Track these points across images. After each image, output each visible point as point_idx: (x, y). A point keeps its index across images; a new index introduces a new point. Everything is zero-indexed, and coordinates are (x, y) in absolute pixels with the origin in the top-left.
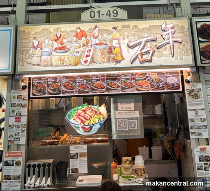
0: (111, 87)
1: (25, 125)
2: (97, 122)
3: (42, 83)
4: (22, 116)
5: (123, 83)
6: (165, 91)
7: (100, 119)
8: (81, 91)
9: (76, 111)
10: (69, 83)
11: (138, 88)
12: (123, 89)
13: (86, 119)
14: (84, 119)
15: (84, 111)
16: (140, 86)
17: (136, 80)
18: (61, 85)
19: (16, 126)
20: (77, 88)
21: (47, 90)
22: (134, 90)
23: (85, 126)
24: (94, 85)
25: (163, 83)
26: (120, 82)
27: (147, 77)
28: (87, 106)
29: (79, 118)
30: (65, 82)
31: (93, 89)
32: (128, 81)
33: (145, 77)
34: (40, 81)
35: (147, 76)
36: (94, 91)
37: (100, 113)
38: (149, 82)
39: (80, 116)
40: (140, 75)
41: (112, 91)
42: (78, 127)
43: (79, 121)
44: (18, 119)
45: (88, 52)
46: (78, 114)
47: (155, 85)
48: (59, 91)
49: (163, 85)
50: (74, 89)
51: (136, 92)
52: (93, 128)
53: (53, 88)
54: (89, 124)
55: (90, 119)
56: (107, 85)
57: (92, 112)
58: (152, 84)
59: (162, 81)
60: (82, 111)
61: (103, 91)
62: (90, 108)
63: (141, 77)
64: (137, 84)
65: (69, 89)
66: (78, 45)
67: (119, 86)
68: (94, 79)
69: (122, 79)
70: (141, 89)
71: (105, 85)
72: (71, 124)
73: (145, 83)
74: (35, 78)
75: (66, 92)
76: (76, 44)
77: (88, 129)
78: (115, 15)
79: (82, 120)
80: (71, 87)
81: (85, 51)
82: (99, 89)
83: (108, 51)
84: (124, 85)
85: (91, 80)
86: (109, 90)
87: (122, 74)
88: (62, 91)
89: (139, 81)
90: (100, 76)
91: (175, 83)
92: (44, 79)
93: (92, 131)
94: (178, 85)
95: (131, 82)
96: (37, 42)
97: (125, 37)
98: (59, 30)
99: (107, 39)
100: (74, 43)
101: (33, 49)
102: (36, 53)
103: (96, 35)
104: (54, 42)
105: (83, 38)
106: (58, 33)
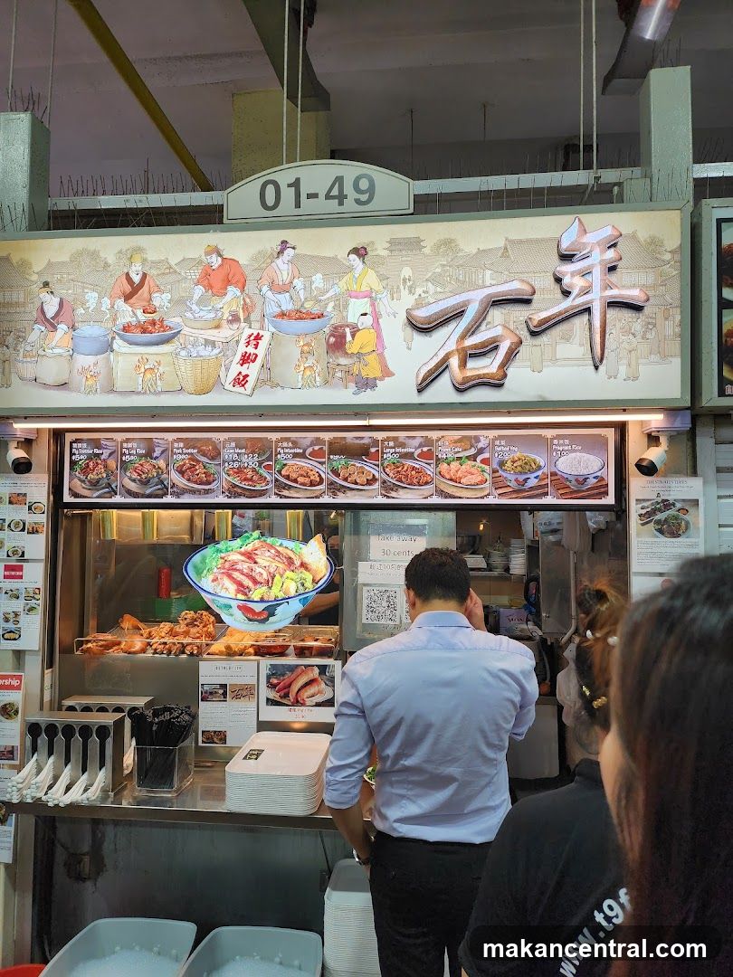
0: (346, 479)
1: (37, 591)
2: (293, 593)
3: (103, 457)
4: (27, 561)
5: (387, 470)
6: (549, 500)
7: (303, 585)
8: (239, 491)
9: (223, 555)
10: (198, 461)
11: (442, 487)
12: (388, 488)
13: (255, 582)
14: (247, 582)
15: (250, 556)
16: (451, 480)
17: (438, 459)
18: (168, 465)
19: (6, 593)
20: (226, 479)
21: (121, 483)
22: (426, 494)
23: (250, 605)
24: (283, 473)
25: (539, 473)
26: (377, 465)
27: (481, 451)
28: (259, 538)
29: (230, 576)
30: (184, 456)
31: (280, 486)
32: (409, 463)
33: (473, 451)
34: (96, 451)
35: (480, 445)
36: (285, 493)
37: (303, 565)
38: (487, 467)
39: (236, 570)
40: (455, 442)
41: (349, 493)
42: (228, 607)
43: (232, 587)
44: (14, 571)
45: (248, 343)
46: (227, 565)
47: (511, 478)
48: (159, 487)
49: (541, 480)
50: (214, 481)
51: (436, 500)
52: (276, 612)
53: (140, 475)
54: (266, 599)
55: (269, 583)
56: (330, 473)
57: (277, 558)
58: (497, 475)
59: (539, 468)
60: (242, 554)
61: (318, 493)
62: (271, 546)
63: (456, 450)
64: (440, 473)
65: (196, 482)
66: (212, 315)
67: (374, 479)
68: (287, 451)
69: (386, 453)
70: (455, 490)
71: (324, 471)
72: (203, 594)
73: (473, 470)
74: (77, 441)
75: (184, 492)
76: (202, 314)
77: (260, 614)
78: (364, 197)
79: (240, 584)
80: (204, 475)
81: (238, 342)
82: (301, 484)
83: (328, 342)
84: (391, 475)
85: (276, 455)
86: (339, 490)
87: (388, 439)
88: (172, 487)
89: (449, 464)
90: (307, 442)
91: (591, 476)
92: (108, 444)
93: (276, 622)
94: (599, 484)
95: (418, 466)
96: (56, 301)
97: (402, 287)
98: (137, 258)
99: (328, 295)
100: (194, 307)
101: (43, 328)
102: (54, 343)
103: (285, 279)
104: (120, 303)
105: (229, 288)
106: (133, 268)
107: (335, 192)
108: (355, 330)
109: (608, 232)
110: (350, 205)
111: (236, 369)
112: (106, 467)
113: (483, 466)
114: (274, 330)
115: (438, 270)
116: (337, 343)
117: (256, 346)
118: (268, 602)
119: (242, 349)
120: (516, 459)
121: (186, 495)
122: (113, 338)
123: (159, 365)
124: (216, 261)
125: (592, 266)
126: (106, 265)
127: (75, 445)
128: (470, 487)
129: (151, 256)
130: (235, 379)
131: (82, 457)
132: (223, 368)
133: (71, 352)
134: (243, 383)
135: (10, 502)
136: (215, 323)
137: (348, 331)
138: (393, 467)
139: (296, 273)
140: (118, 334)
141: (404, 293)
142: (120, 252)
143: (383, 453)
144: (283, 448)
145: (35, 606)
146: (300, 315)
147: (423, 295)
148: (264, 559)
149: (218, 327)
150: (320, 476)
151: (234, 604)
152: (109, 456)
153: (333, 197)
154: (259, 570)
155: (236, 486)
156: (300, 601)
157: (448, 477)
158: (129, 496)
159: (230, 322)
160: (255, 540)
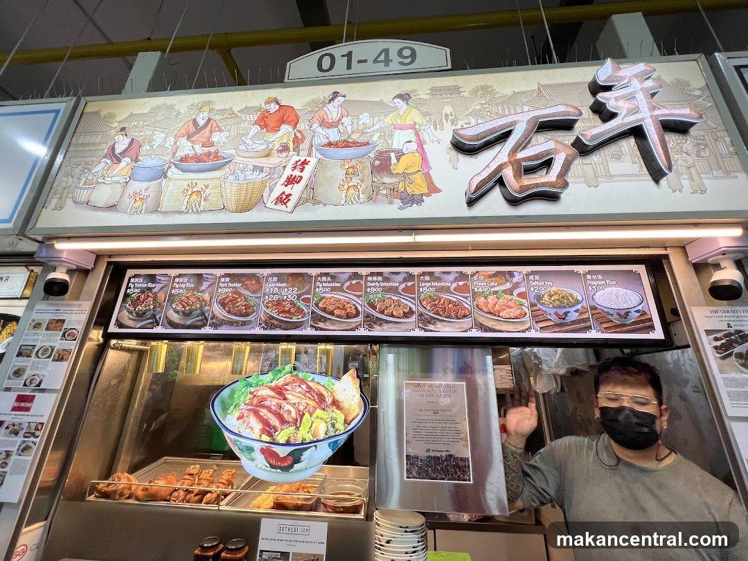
0: (382, 312)
1: (40, 426)
2: (322, 435)
3: (155, 290)
5: (424, 303)
6: (593, 334)
7: (333, 425)
8: (276, 323)
9: (252, 389)
10: (240, 294)
11: (481, 320)
12: (425, 321)
13: (283, 421)
14: (275, 422)
15: (280, 392)
16: (490, 313)
17: (474, 293)
18: (211, 298)
19: (7, 428)
20: (263, 312)
21: (165, 314)
22: (466, 326)
23: (276, 449)
24: (320, 305)
25: (579, 307)
26: (414, 299)
27: (516, 286)
28: (291, 372)
29: (256, 413)
30: (227, 290)
31: (316, 318)
32: (445, 296)
33: (508, 286)
34: (150, 285)
35: (515, 280)
36: (321, 325)
37: (335, 403)
38: (524, 301)
39: (263, 407)
40: (490, 277)
41: (386, 326)
42: (251, 449)
43: (258, 426)
44: (23, 402)
45: (295, 168)
46: (255, 401)
47: (551, 313)
48: (200, 318)
49: (581, 314)
50: (253, 312)
51: (475, 333)
52: (303, 458)
53: (184, 307)
54: (292, 441)
55: (296, 423)
56: (366, 305)
57: (308, 395)
58: (536, 308)
59: (578, 302)
60: (272, 389)
61: (353, 325)
62: (303, 381)
63: (492, 284)
64: (477, 306)
65: (235, 314)
66: (264, 146)
67: (411, 312)
68: (324, 285)
69: (422, 287)
70: (494, 323)
71: (361, 305)
72: (226, 434)
73: (511, 304)
74: (135, 276)
75: (222, 323)
76: (254, 146)
77: (284, 459)
78: (407, 61)
79: (266, 423)
80: (244, 308)
81: (285, 167)
82: (338, 316)
83: (373, 165)
84: (428, 308)
85: (315, 289)
86: (375, 323)
87: (424, 274)
88: (212, 319)
89: (486, 298)
90: (346, 277)
91: (633, 310)
92: (162, 279)
93: (301, 471)
94: (642, 318)
95: (455, 300)
96: (127, 141)
97: (444, 121)
98: (206, 108)
99: (372, 129)
100: (249, 141)
101: (109, 161)
102: (115, 173)
103: (334, 118)
104: (183, 141)
105: (283, 126)
106: (201, 115)
107: (382, 58)
108: (400, 155)
110: (395, 66)
111: (280, 189)
112: (155, 299)
113: (521, 300)
114: (320, 156)
116: (382, 166)
117: (302, 170)
118: (295, 445)
119: (288, 172)
120: (552, 293)
121: (224, 327)
122: (170, 167)
123: (207, 188)
124: (273, 108)
125: (634, 92)
126: (179, 114)
127: (132, 280)
129: (218, 107)
130: (278, 198)
131: (136, 290)
132: (267, 189)
133: (128, 179)
134: (285, 201)
135: (48, 329)
136: (267, 153)
138: (429, 300)
139: (345, 114)
140: (175, 164)
142: (192, 105)
143: (419, 287)
144: (321, 282)
145: (31, 444)
146: (347, 144)
148: (295, 395)
149: (268, 155)
150: (356, 308)
151: (257, 446)
152: (160, 290)
153: (381, 62)
154: (288, 407)
155: (273, 318)
156: (329, 445)
157: (486, 310)
158: (169, 327)
159: (280, 151)
160: (286, 373)
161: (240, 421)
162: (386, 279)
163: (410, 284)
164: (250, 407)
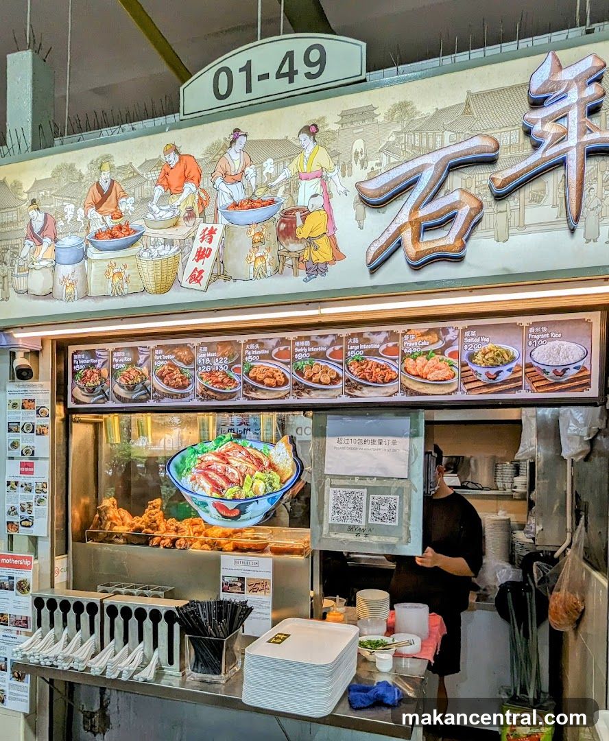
0: (310, 379)
1: (45, 485)
2: (262, 493)
3: (98, 366)
4: (37, 459)
5: (351, 368)
6: (523, 394)
7: (271, 485)
8: (211, 394)
9: (200, 456)
10: (175, 366)
11: (407, 383)
12: (351, 386)
13: (229, 482)
14: (221, 482)
15: (223, 457)
16: (418, 376)
17: (404, 354)
18: (149, 372)
19: (22, 486)
20: (198, 385)
21: (112, 389)
22: (391, 391)
23: (225, 503)
24: (251, 375)
25: (513, 365)
26: (341, 364)
27: (449, 344)
28: (231, 440)
29: (206, 476)
30: (163, 363)
31: (248, 388)
32: (373, 360)
33: (440, 344)
34: (92, 361)
35: (448, 337)
36: (253, 395)
37: (271, 466)
38: (455, 361)
39: (211, 470)
40: (422, 335)
41: (313, 394)
42: (205, 504)
43: (208, 486)
44: (27, 468)
45: (203, 238)
46: (203, 465)
47: (482, 372)
48: (143, 392)
49: (515, 372)
50: (189, 385)
51: (401, 398)
52: (248, 510)
53: (127, 381)
54: (237, 497)
55: (240, 483)
56: (295, 373)
57: (247, 459)
58: (466, 368)
59: (513, 359)
60: (217, 455)
61: (283, 394)
62: (242, 448)
63: (423, 344)
64: (405, 369)
65: (173, 387)
66: (170, 214)
68: (253, 352)
69: (350, 351)
70: (421, 386)
71: (289, 371)
72: (184, 492)
73: (441, 365)
74: (76, 353)
75: (164, 396)
77: (232, 511)
78: (315, 70)
79: (215, 483)
80: (180, 380)
81: (193, 238)
82: (268, 385)
83: (278, 229)
84: (355, 373)
85: (244, 357)
86: (303, 390)
87: (352, 336)
88: (154, 392)
89: (415, 359)
90: (273, 343)
91: (571, 367)
92: (102, 353)
93: (247, 519)
94: (581, 375)
95: (382, 363)
96: (41, 217)
97: (353, 162)
98: (106, 167)
99: (277, 181)
100: (155, 208)
101: (32, 243)
102: (40, 256)
103: (237, 168)
104: (92, 211)
105: (186, 185)
106: (103, 177)
107: (286, 69)
108: (305, 213)
109: (589, 63)
110: (301, 81)
111: (192, 265)
113: (451, 359)
114: (226, 222)
115: (392, 139)
116: (288, 230)
117: (210, 241)
118: (239, 500)
119: (197, 244)
120: (487, 350)
121: (165, 399)
122: (87, 246)
123: (125, 268)
124: (173, 159)
125: (569, 107)
126: (81, 176)
127: (75, 356)
128: (438, 383)
129: (118, 162)
130: (191, 276)
131: (81, 367)
132: (180, 266)
134: (198, 279)
135: (23, 408)
136: (173, 222)
137: (298, 214)
138: (357, 364)
139: (248, 161)
140: (91, 242)
141: (356, 168)
142: (92, 163)
143: (347, 351)
144: (250, 350)
146: (251, 204)
147: (376, 168)
148: (237, 461)
149: (175, 225)
150: (285, 376)
151: (210, 501)
152: (102, 366)
153: (284, 75)
154: (231, 470)
155: (208, 389)
156: (268, 500)
157: (414, 373)
158: (119, 401)
159: (187, 218)
160: (227, 441)
161: (193, 482)
162: (315, 344)
163: (337, 348)
164: (199, 471)
